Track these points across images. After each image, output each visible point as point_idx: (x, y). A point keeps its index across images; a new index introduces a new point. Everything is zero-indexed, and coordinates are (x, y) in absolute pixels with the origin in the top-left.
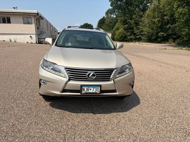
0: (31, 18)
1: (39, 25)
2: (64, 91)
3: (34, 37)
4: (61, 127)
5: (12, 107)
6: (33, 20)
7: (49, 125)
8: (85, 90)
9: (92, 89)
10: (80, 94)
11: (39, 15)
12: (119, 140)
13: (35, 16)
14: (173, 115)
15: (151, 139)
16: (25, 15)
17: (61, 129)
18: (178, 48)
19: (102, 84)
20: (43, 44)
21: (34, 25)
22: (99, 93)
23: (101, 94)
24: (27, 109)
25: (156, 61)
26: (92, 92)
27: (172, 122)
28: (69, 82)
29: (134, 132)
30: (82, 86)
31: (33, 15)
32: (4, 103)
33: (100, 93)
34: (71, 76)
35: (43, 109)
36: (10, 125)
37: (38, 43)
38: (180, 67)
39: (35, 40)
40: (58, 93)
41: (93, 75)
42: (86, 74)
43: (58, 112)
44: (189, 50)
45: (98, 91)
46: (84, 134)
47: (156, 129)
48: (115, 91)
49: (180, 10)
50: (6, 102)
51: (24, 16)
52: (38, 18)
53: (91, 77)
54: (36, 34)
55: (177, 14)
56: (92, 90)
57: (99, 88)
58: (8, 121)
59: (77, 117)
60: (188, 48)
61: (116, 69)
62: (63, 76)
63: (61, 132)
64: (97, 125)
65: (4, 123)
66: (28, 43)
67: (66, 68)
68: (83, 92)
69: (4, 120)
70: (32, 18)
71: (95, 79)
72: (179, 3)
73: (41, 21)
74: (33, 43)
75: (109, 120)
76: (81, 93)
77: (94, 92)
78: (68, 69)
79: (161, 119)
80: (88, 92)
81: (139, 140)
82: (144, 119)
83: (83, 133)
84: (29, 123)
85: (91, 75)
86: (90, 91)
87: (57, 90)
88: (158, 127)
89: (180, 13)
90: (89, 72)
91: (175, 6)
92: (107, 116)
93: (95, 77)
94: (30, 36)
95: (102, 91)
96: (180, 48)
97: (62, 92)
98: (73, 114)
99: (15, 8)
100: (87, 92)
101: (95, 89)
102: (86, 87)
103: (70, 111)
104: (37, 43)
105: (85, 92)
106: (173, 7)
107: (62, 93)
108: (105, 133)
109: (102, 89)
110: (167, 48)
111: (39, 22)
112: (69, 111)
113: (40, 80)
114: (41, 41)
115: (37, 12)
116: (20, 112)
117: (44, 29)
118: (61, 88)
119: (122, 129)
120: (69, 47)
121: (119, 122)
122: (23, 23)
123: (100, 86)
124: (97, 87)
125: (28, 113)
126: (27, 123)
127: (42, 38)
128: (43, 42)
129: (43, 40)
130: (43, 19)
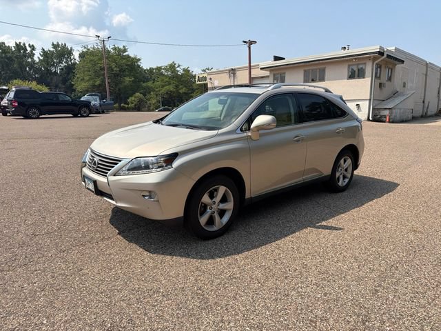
0: (365, 64)
1: (390, 79)
3: (365, 105)
6: (369, 69)
11: (387, 54)
16: (352, 59)
19: (98, 180)
20: (384, 122)
21: (370, 79)
31: (370, 57)
37: (372, 121)
39: (367, 112)
51: (350, 63)
52: (384, 62)
54: (370, 100)
70: (367, 64)
94: (357, 105)
99: (345, 48)
104: (368, 119)
109: (99, 188)
114: (381, 116)
115: (379, 50)
117: (409, 85)
122: (346, 76)
127: (386, 109)
128: (385, 117)
129: (386, 113)
130: (403, 62)
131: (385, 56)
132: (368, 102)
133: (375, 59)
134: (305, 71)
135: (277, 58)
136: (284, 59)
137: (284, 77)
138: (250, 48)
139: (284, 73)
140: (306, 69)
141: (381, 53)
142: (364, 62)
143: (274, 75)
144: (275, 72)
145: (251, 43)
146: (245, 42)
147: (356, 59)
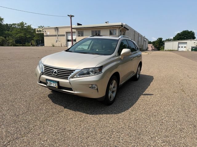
9: (53, 83)
10: (46, 86)
19: (60, 81)
22: (57, 88)
23: (59, 89)
28: (42, 76)
30: (47, 80)
31: (118, 27)
41: (55, 73)
42: (51, 71)
43: (46, 99)
45: (57, 86)
47: (91, 135)
48: (71, 89)
51: (110, 29)
52: (123, 29)
57: (57, 84)
68: (48, 85)
70: (117, 30)
71: (56, 76)
75: (67, 115)
77: (54, 86)
85: (54, 72)
86: (52, 85)
95: (60, 87)
99: (107, 22)
102: (49, 81)
103: (53, 101)
111: (124, 33)
118: (39, 79)
123: (58, 82)
124: (56, 82)
130: (128, 30)
131: (123, 27)
133: (120, 28)
134: (92, 31)
135: (79, 24)
136: (81, 25)
137: (83, 33)
138: (71, 18)
139: (83, 31)
140: (92, 30)
141: (122, 26)
143: (78, 32)
144: (79, 30)
145: (72, 16)
146: (69, 16)
147: (112, 27)
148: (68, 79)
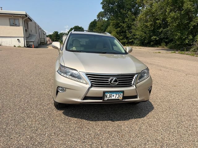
0: (18, 19)
1: (28, 28)
2: (86, 98)
3: (22, 40)
4: (84, 137)
5: (23, 118)
6: (21, 21)
7: (71, 136)
8: (108, 97)
9: (115, 95)
11: (28, 17)
12: (147, 147)
13: (23, 18)
14: (189, 118)
15: (177, 143)
16: (11, 16)
17: (85, 139)
18: (171, 52)
19: (125, 90)
20: (32, 47)
21: (22, 27)
23: (124, 100)
24: (40, 120)
25: (154, 65)
26: (115, 98)
27: (190, 125)
28: (92, 89)
29: (159, 138)
30: (104, 92)
31: (21, 16)
32: (12, 114)
33: (122, 100)
34: (93, 83)
35: (57, 118)
36: (27, 138)
37: (27, 47)
38: (179, 71)
39: (24, 43)
40: (79, 100)
41: (116, 81)
42: (108, 80)
43: (75, 121)
44: (181, 53)
45: (121, 98)
46: (110, 143)
47: (178, 133)
49: (172, 14)
50: (14, 113)
51: (10, 18)
52: (26, 20)
53: (114, 83)
54: (24, 37)
55: (170, 18)
56: (115, 97)
57: (122, 94)
58: (24, 134)
59: (96, 125)
60: (181, 52)
61: (137, 74)
62: (84, 82)
63: (85, 142)
64: (119, 132)
65: (20, 136)
66: (15, 46)
67: (87, 74)
68: (106, 99)
69: (19, 133)
70: (20, 19)
71: (118, 85)
72: (172, 8)
73: (30, 23)
74: (21, 47)
75: (130, 127)
76: (104, 100)
77: (117, 98)
78: (89, 75)
79: (179, 123)
80: (111, 98)
81: (166, 145)
82: (163, 124)
83: (108, 141)
84: (48, 134)
86: (113, 98)
87: (78, 98)
88: (179, 131)
89: (173, 18)
90: (111, 77)
91: (167, 11)
92: (126, 122)
93: (117, 83)
94: (18, 39)
95: (124, 97)
96: (174, 52)
97: (84, 99)
98: (91, 122)
100: (109, 98)
101: (117, 95)
102: (109, 93)
103: (87, 120)
104: (25, 47)
105: (107, 98)
106: (166, 11)
107: (83, 101)
108: (130, 141)
109: (125, 95)
110: (161, 52)
111: (27, 24)
112: (85, 119)
113: (58, 87)
114: (30, 45)
115: (25, 14)
116: (34, 123)
117: (32, 31)
118: (83, 95)
119: (146, 135)
120: (80, 52)
121: (140, 128)
122: (9, 25)
123: (123, 92)
124: (120, 93)
125: (43, 123)
126: (46, 134)
127: (31, 42)
128: (32, 45)
129: (32, 43)
132: (23, 38)
142: (18, 18)
147: (13, 16)
148: (131, 86)
